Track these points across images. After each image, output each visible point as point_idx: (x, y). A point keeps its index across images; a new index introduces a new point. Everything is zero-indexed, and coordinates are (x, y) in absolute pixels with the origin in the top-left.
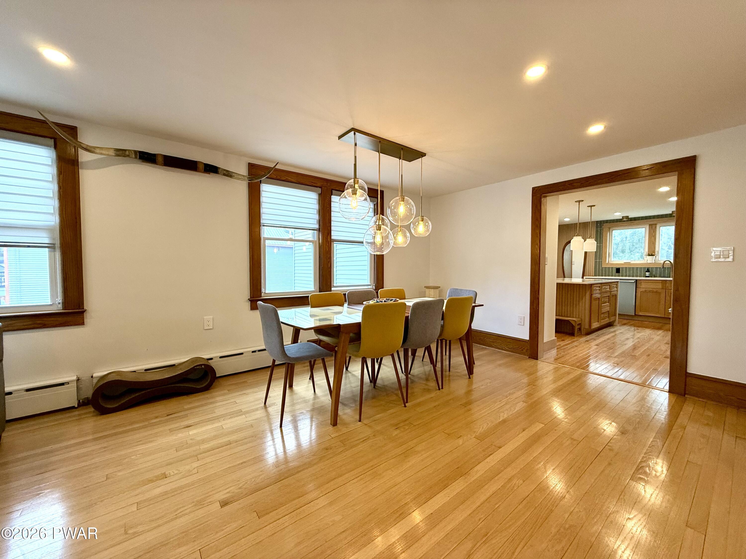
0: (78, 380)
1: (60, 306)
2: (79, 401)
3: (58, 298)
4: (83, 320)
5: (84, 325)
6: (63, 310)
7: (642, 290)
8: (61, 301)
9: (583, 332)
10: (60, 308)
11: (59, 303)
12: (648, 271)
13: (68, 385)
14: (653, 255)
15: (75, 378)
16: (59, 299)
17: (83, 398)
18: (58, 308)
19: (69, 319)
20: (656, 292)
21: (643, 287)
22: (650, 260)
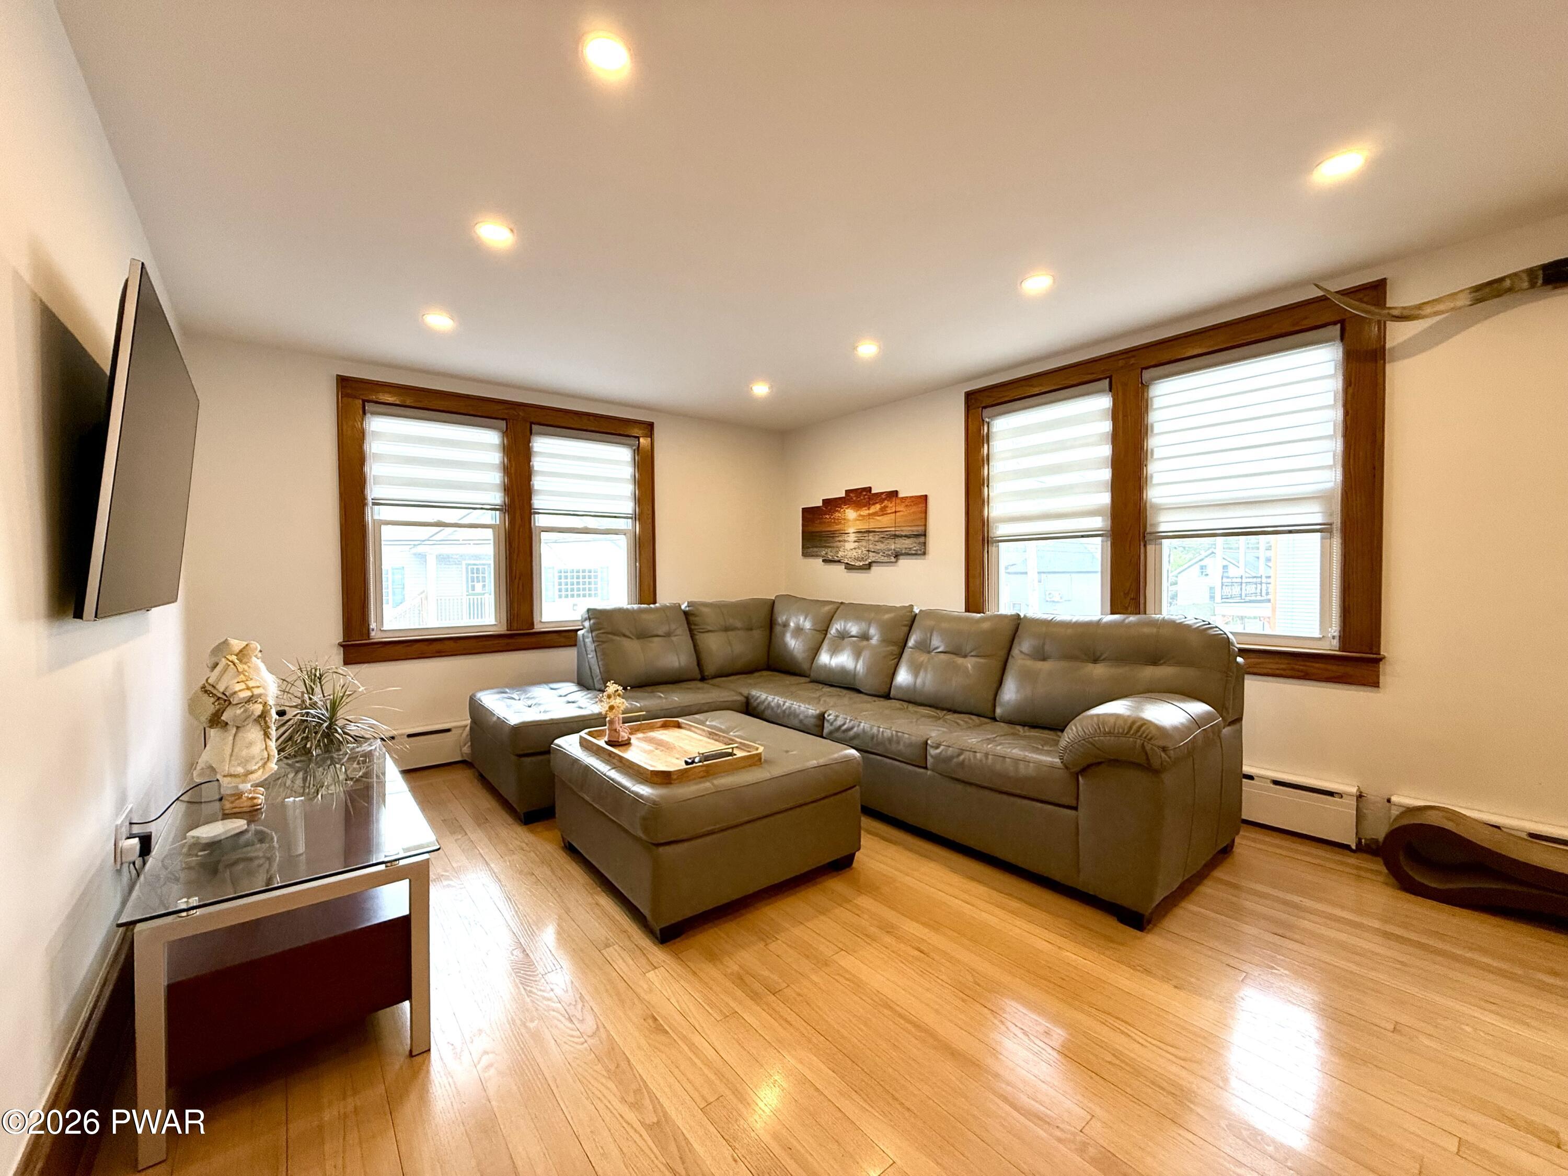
0: (1360, 796)
1: (1336, 643)
2: (1360, 840)
3: (1331, 627)
4: (1378, 677)
5: (1378, 687)
6: (1339, 650)
8: (1337, 634)
10: (1336, 647)
11: (1334, 637)
13: (1341, 800)
15: (1354, 790)
16: (1334, 629)
17: (1368, 837)
18: (1330, 645)
19: (1349, 669)
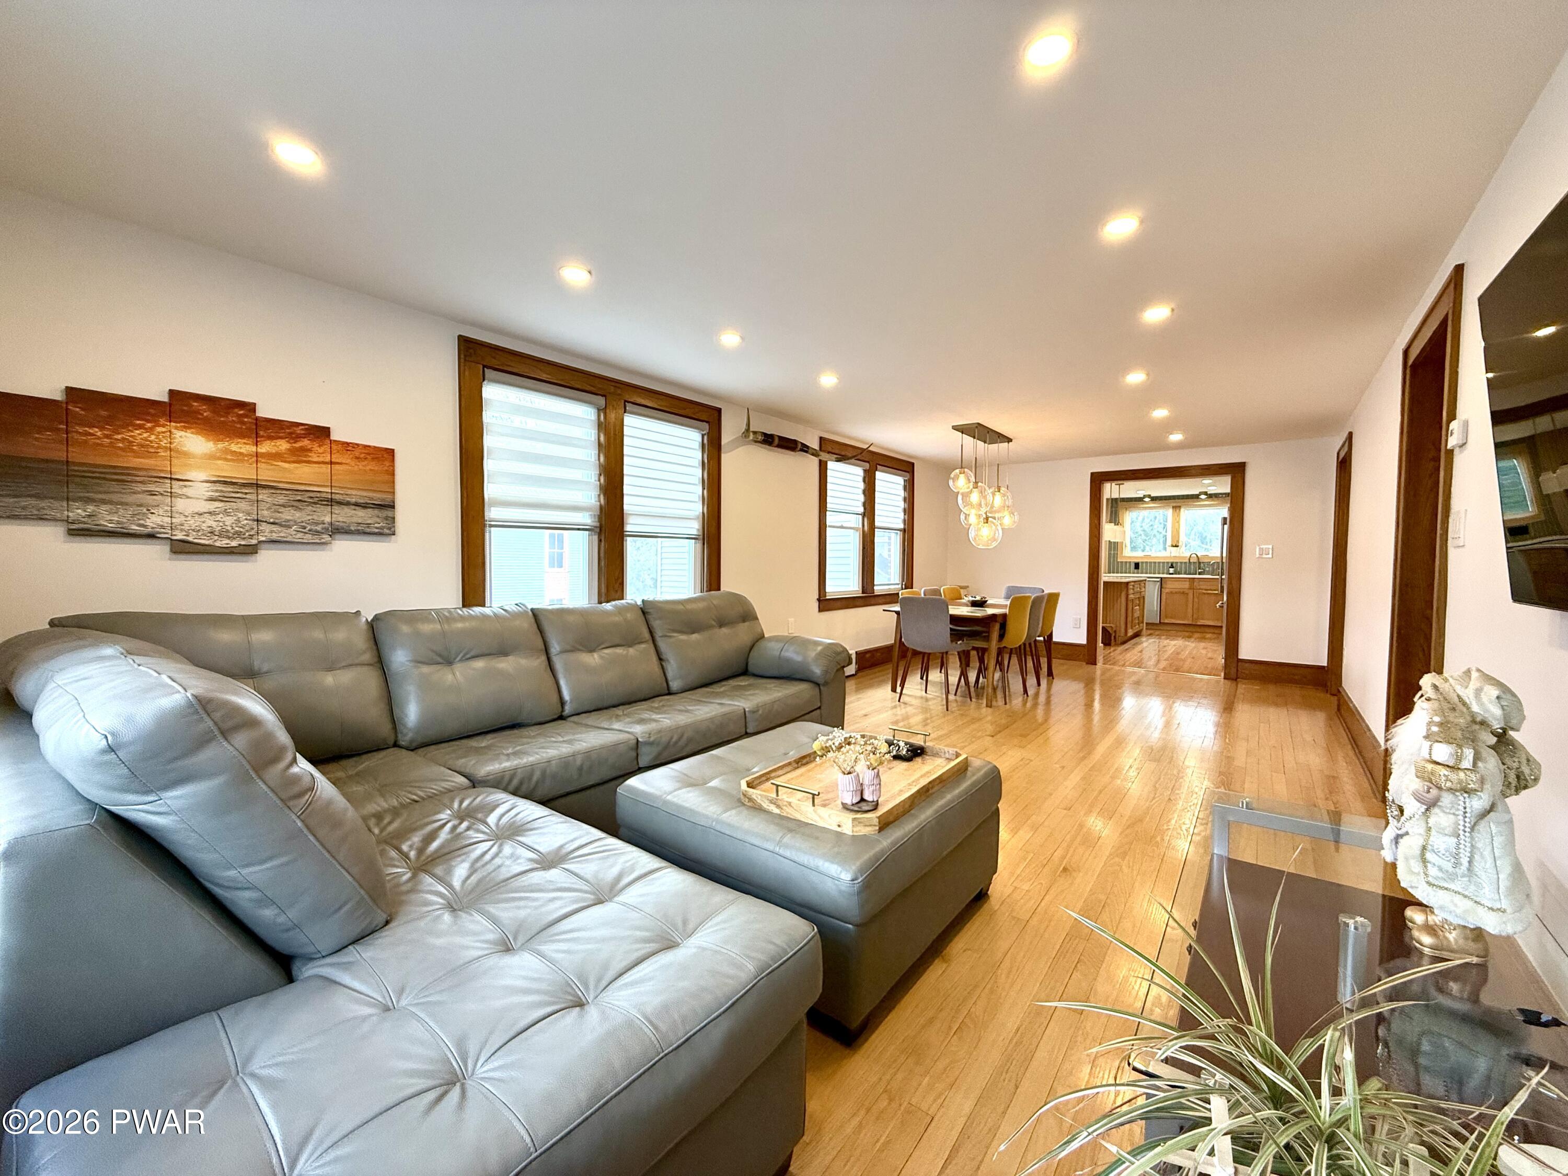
7: (1167, 590)
9: (1119, 640)
12: (1172, 567)
14: (1178, 546)
20: (1183, 593)
21: (1170, 586)
22: (1174, 552)
